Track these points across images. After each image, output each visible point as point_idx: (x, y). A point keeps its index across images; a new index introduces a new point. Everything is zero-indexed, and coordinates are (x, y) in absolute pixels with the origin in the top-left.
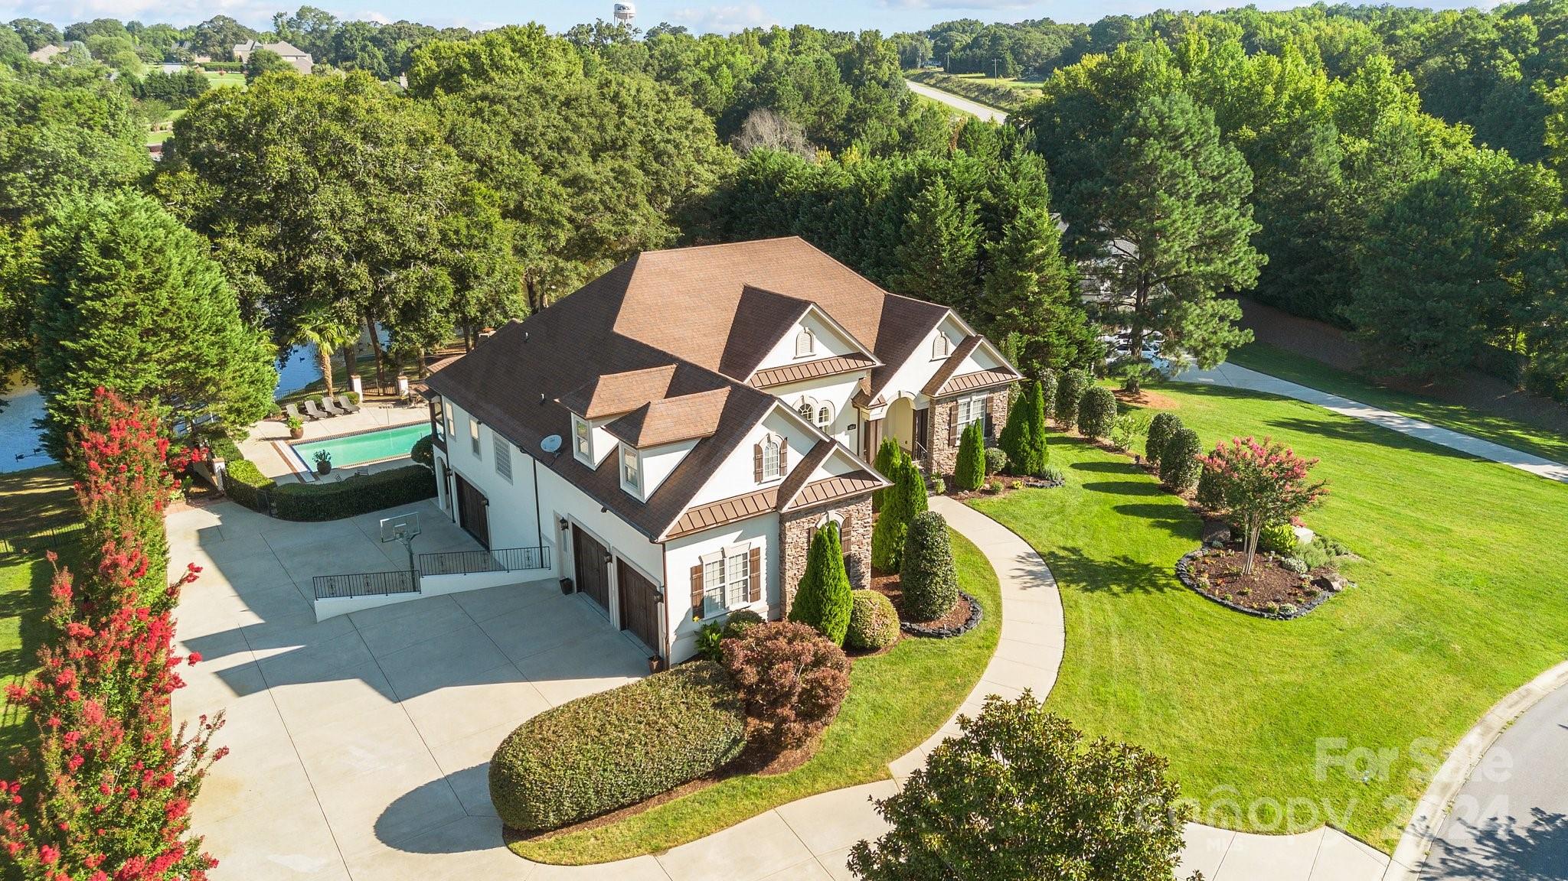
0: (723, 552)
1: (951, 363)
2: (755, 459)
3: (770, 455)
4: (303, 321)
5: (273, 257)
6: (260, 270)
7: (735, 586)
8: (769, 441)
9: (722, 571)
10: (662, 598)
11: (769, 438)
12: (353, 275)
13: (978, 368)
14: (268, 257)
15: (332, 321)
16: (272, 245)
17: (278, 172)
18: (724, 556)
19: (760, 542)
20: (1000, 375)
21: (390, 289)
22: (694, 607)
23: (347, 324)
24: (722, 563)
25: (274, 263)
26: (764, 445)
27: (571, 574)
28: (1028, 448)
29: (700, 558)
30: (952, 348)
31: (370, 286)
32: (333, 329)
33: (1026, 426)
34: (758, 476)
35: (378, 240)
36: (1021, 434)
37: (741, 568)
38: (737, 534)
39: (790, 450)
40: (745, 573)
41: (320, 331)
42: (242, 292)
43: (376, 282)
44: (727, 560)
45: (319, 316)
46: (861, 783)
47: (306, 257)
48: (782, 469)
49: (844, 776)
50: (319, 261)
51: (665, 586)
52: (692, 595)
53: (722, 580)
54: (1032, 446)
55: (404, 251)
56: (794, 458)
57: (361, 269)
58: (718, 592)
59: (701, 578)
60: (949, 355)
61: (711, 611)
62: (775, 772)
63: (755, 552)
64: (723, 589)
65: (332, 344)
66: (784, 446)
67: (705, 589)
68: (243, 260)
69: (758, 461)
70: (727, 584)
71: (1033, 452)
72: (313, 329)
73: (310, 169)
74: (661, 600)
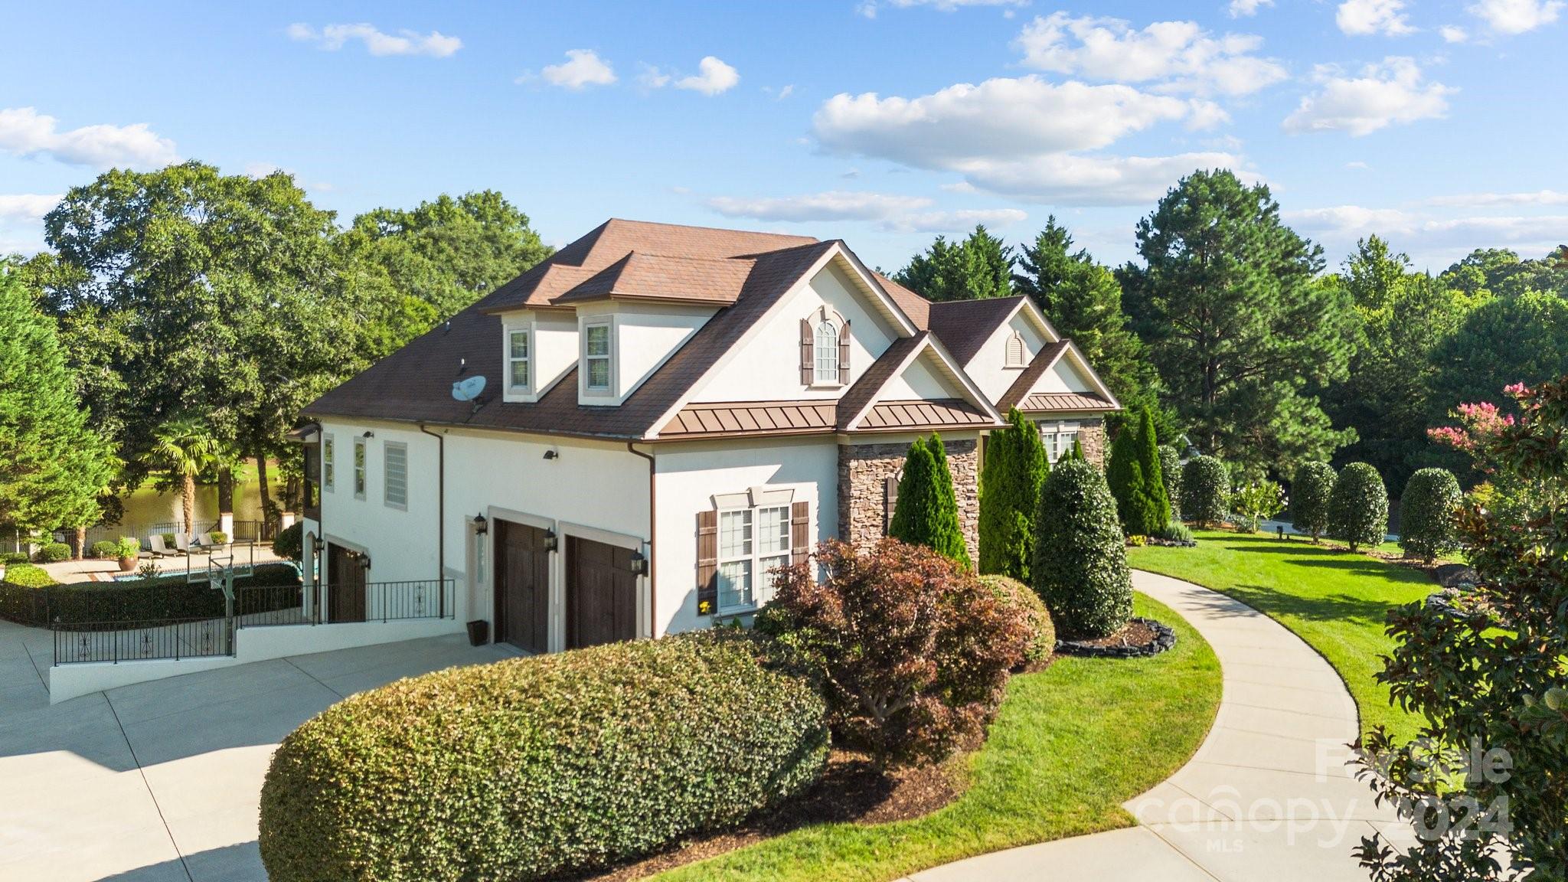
0: (750, 495)
1: (1030, 375)
2: (802, 344)
3: (824, 343)
4: (165, 432)
5: (137, 347)
6: (117, 365)
7: (768, 564)
8: (824, 319)
9: (748, 532)
10: (646, 567)
11: (823, 312)
12: (240, 375)
13: (1066, 389)
14: (132, 349)
15: (204, 433)
16: (138, 334)
17: (159, 246)
18: (752, 505)
19: (808, 493)
20: (1093, 401)
21: (286, 399)
22: (700, 589)
23: (223, 439)
24: (748, 516)
25: (137, 356)
26: (816, 324)
27: (487, 613)
28: (1142, 496)
29: (712, 498)
30: (1029, 357)
31: (259, 394)
32: (203, 443)
33: (1136, 466)
34: (806, 372)
35: (276, 335)
36: (1131, 477)
37: (777, 534)
38: (773, 469)
39: (854, 343)
40: (784, 543)
41: (185, 445)
42: (88, 386)
43: (267, 392)
44: (755, 512)
45: (189, 429)
46: (1077, 832)
47: (182, 348)
48: (842, 370)
49: (1038, 820)
50: (197, 353)
51: (652, 543)
52: (698, 566)
53: (748, 548)
54: (1148, 494)
55: (308, 352)
56: (861, 361)
57: (251, 369)
58: (740, 570)
59: (713, 534)
60: (1027, 365)
61: (728, 605)
62: (890, 818)
63: (801, 509)
64: (748, 564)
65: (198, 460)
66: (844, 334)
67: (720, 559)
68: (95, 344)
69: (806, 346)
70: (755, 556)
71: (1150, 503)
72: (177, 443)
73: (200, 246)
74: (644, 572)
